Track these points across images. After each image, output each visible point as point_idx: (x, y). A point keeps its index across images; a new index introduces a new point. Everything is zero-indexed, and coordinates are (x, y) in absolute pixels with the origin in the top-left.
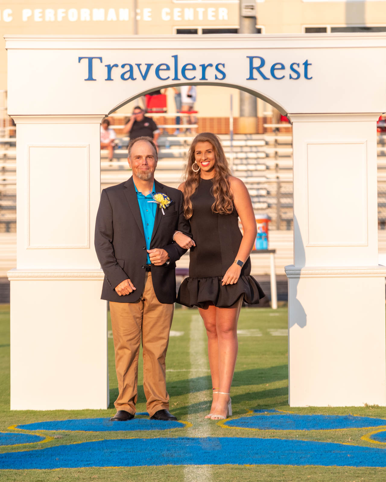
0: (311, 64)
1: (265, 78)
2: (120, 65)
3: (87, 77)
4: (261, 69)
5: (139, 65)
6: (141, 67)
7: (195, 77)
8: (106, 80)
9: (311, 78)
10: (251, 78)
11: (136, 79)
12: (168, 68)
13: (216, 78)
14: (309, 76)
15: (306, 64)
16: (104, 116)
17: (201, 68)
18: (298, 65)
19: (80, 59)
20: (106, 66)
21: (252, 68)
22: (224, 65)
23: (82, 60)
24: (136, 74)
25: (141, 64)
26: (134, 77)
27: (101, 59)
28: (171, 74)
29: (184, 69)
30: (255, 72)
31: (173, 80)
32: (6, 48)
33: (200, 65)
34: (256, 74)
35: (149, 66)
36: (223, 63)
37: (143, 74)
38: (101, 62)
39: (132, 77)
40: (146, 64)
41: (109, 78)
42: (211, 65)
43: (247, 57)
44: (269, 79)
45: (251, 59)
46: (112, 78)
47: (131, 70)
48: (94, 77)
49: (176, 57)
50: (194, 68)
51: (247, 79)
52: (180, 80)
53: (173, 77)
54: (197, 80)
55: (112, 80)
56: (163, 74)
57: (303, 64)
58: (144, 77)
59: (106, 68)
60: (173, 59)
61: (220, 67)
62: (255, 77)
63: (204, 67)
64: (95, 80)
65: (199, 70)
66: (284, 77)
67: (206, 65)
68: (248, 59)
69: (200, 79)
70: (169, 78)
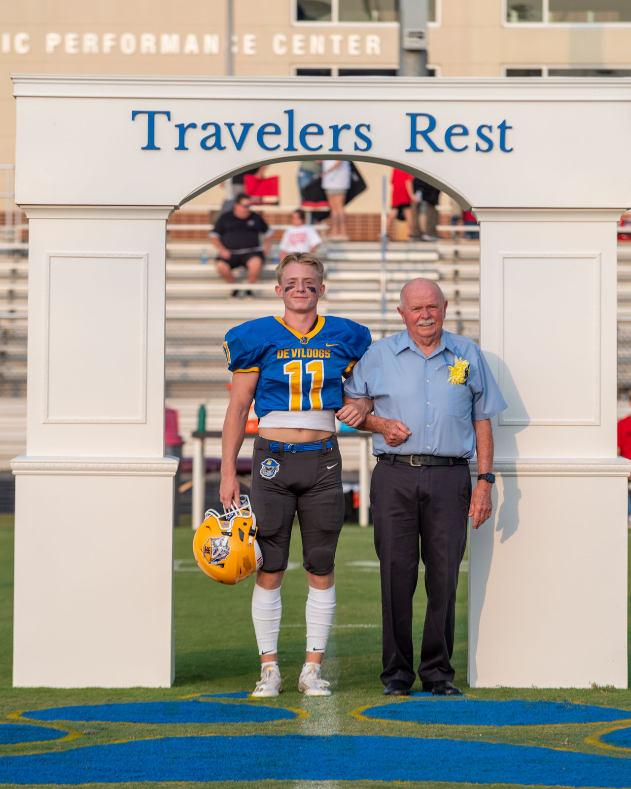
0: (510, 128)
1: (436, 149)
2: (200, 125)
3: (145, 144)
4: (430, 135)
5: (230, 126)
6: (233, 128)
7: (321, 147)
8: (176, 149)
9: (511, 150)
10: (413, 148)
11: (225, 148)
12: (278, 131)
13: (356, 148)
14: (508, 147)
15: (503, 127)
16: (173, 208)
17: (331, 131)
18: (490, 128)
19: (135, 114)
20: (176, 126)
21: (414, 133)
22: (368, 127)
23: (138, 117)
24: (226, 139)
25: (233, 124)
26: (223, 145)
27: (168, 114)
28: (282, 140)
29: (304, 133)
30: (420, 139)
31: (285, 150)
32: (15, 94)
33: (331, 127)
34: (421, 142)
35: (247, 127)
36: (367, 124)
37: (238, 140)
38: (169, 119)
39: (218, 145)
40: (242, 124)
41: (182, 147)
42: (347, 127)
43: (407, 114)
44: (442, 151)
45: (414, 117)
46: (186, 146)
47: (218, 134)
48: (157, 145)
49: (290, 113)
50: (320, 132)
51: (407, 151)
52: (296, 150)
53: (286, 146)
54: (325, 151)
55: (187, 149)
56: (269, 141)
57: (499, 127)
58: (239, 146)
59: (177, 130)
60: (287, 116)
61: (363, 130)
62: (419, 147)
63: (336, 130)
64: (159, 149)
65: (329, 134)
66: (466, 147)
67: (339, 127)
68: (409, 119)
69: (330, 150)
70: (278, 146)
